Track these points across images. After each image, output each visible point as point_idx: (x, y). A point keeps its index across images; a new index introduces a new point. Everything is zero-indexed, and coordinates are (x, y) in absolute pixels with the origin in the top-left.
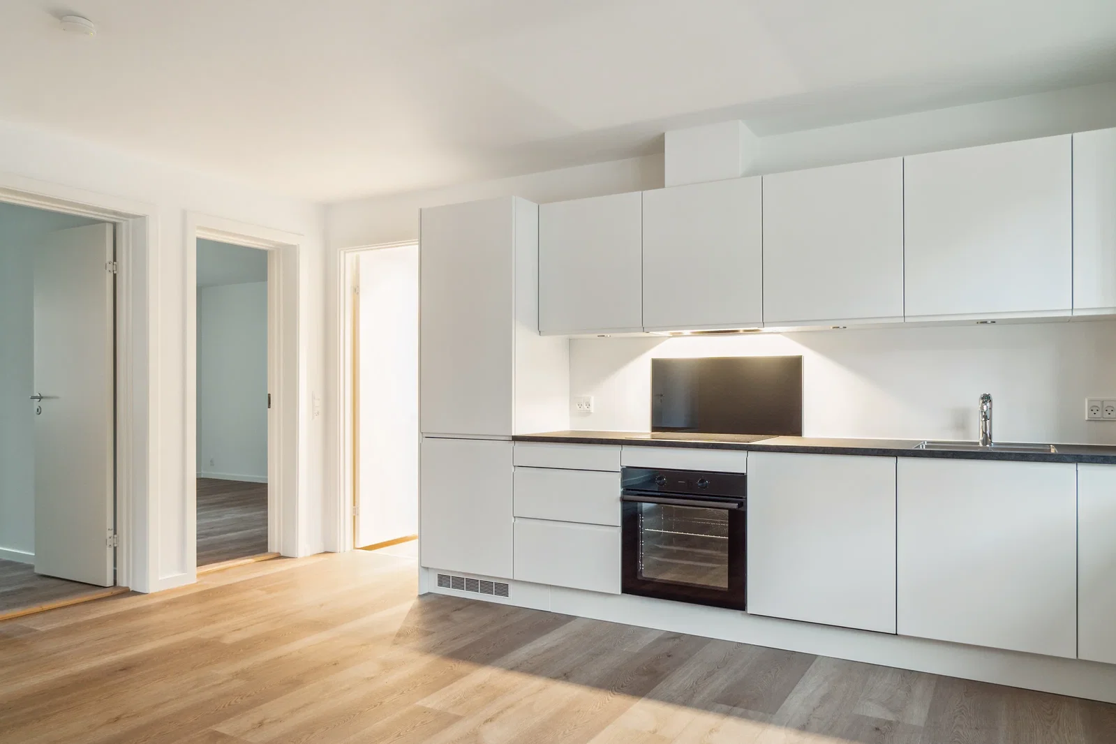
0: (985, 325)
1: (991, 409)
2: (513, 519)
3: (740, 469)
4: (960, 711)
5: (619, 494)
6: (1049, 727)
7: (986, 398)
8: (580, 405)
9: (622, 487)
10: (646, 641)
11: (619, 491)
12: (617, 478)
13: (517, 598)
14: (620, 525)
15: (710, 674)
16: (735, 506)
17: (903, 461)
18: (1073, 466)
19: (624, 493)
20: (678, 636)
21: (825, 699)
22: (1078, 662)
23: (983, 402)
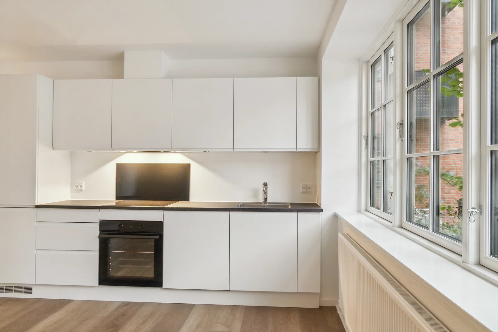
0: (265, 153)
1: (267, 188)
2: (36, 251)
3: (160, 219)
4: (254, 322)
5: (98, 234)
6: (287, 323)
7: (265, 184)
8: (77, 187)
9: (100, 230)
10: (112, 308)
11: (97, 232)
12: (97, 226)
13: (37, 294)
14: (98, 250)
15: (144, 322)
16: (157, 237)
17: (233, 213)
18: (296, 213)
19: (100, 234)
20: (128, 304)
21: (198, 326)
22: (298, 293)
23: (264, 186)
